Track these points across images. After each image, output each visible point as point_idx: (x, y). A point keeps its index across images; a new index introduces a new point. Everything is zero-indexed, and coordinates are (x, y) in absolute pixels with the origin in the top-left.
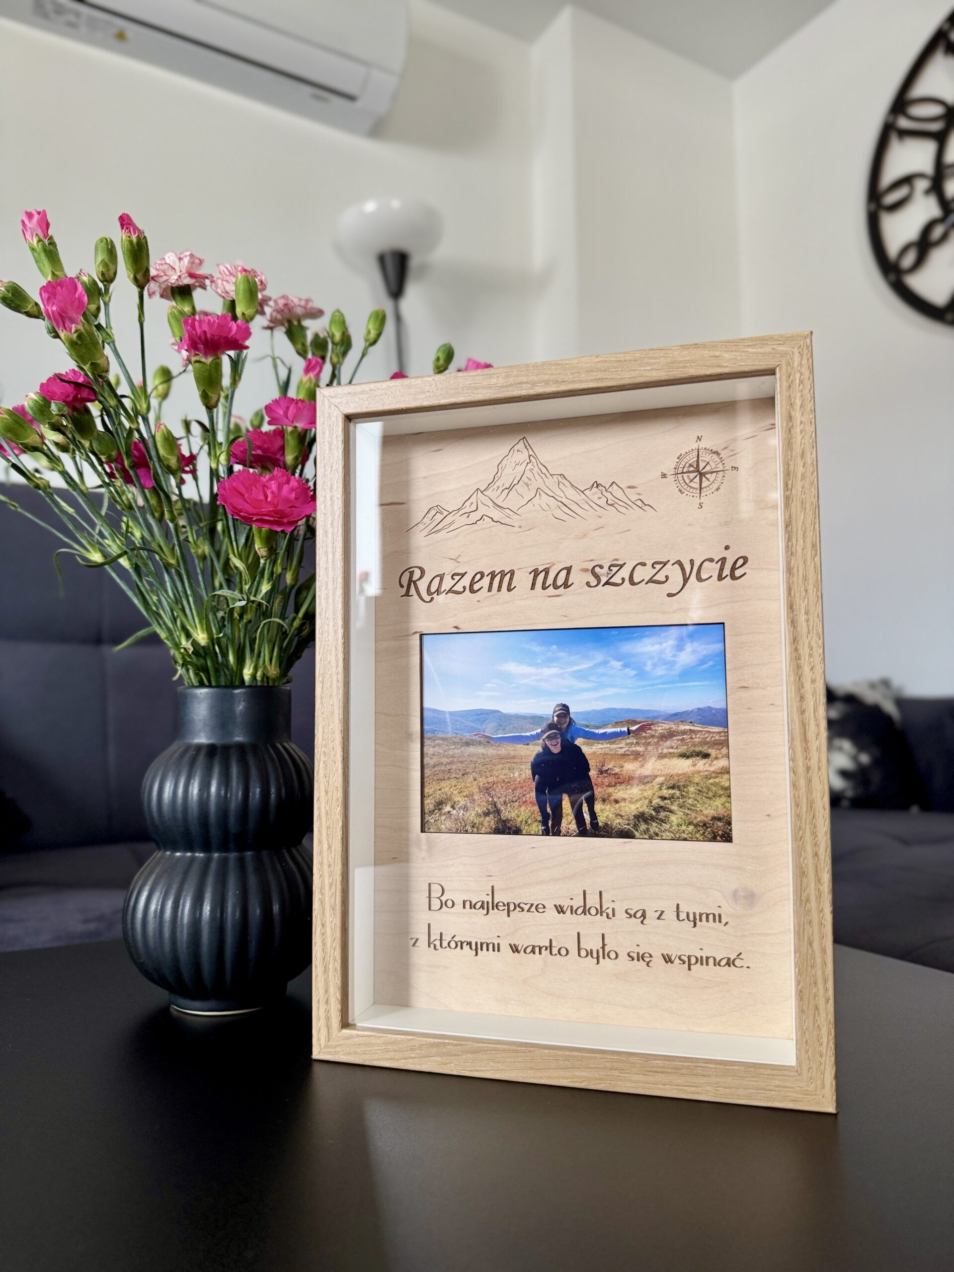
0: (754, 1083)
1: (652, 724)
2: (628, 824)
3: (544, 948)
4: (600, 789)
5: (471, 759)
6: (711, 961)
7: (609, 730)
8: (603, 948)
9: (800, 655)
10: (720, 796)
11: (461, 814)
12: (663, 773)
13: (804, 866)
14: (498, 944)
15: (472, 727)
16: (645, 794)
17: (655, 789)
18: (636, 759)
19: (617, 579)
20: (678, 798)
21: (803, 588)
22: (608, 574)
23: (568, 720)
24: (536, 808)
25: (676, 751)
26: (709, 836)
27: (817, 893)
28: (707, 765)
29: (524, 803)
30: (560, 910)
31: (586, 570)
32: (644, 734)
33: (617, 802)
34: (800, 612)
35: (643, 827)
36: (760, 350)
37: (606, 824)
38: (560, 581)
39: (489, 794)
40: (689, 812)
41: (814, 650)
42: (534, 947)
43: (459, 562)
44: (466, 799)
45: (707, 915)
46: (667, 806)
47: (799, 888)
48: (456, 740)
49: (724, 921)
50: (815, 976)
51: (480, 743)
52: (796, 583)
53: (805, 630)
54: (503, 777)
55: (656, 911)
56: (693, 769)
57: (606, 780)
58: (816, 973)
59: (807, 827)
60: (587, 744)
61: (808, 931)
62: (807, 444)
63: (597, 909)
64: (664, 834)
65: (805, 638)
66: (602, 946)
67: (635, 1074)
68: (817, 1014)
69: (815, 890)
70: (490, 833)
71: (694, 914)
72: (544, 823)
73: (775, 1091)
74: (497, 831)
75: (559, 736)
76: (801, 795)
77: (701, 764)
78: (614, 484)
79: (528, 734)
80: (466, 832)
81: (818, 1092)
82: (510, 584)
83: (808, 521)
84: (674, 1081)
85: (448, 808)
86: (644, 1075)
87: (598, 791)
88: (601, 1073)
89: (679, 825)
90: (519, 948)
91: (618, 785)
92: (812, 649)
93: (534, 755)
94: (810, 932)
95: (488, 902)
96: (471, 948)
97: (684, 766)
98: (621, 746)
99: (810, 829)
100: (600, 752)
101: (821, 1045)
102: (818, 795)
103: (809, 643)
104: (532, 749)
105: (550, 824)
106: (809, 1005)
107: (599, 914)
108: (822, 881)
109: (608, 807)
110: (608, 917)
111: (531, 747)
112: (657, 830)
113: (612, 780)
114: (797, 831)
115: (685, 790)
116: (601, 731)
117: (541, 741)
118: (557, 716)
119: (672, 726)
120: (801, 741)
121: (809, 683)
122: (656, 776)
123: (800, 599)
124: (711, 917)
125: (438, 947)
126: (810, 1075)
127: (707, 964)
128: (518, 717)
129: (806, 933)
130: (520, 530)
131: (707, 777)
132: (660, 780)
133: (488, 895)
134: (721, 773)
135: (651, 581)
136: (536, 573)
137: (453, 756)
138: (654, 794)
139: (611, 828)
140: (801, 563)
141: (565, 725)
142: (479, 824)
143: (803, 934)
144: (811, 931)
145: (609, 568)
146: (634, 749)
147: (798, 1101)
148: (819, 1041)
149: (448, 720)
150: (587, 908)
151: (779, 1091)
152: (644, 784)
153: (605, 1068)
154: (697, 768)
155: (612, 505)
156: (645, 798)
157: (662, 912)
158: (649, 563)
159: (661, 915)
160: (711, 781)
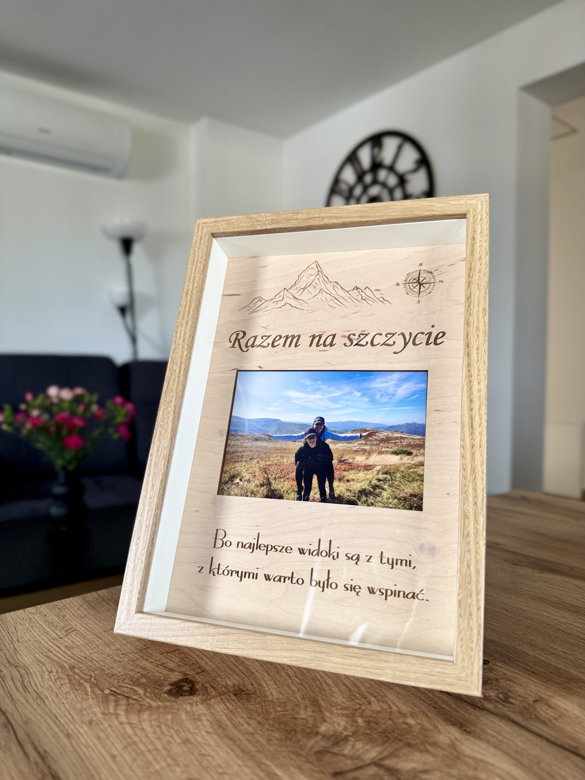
0: (422, 669)
1: (376, 432)
2: (354, 496)
3: (288, 578)
4: (338, 472)
5: (257, 449)
6: (402, 594)
7: (349, 435)
8: (328, 580)
9: (471, 374)
10: (417, 481)
11: (245, 485)
12: (380, 464)
13: (467, 511)
14: (257, 574)
15: (261, 429)
16: (367, 477)
17: (374, 474)
18: (364, 454)
19: (363, 342)
20: (389, 480)
21: (476, 334)
22: (358, 339)
23: (323, 427)
24: (295, 483)
25: (390, 450)
26: (407, 507)
27: (475, 530)
28: (410, 460)
29: (287, 479)
30: (302, 551)
31: (344, 336)
32: (371, 438)
33: (348, 481)
34: (473, 348)
35: (364, 498)
36: (458, 203)
37: (340, 496)
38: (328, 342)
39: (266, 472)
40: (395, 490)
41: (481, 371)
42: (281, 577)
43: (267, 329)
44: (250, 475)
45: (402, 561)
46: (381, 485)
47: (462, 527)
48: (249, 437)
49: (413, 565)
50: (471, 590)
51: (265, 440)
52: (471, 331)
53: (476, 359)
54: (276, 461)
55: (366, 556)
56: (400, 462)
57: (343, 467)
58: (471, 588)
59: (471, 484)
60: (333, 443)
61: (467, 558)
62: (483, 253)
63: (327, 552)
64: (377, 504)
65: (476, 364)
66: (327, 579)
67: (336, 657)
68: (470, 618)
69: (474, 528)
70: (263, 497)
71: (393, 559)
72: (299, 493)
73: (436, 676)
74: (267, 497)
75: (316, 437)
76: (467, 463)
77: (406, 459)
78: (367, 289)
79: (296, 435)
80: (247, 496)
81: (468, 679)
82: (297, 343)
83: (482, 296)
84: (364, 665)
85: (237, 480)
86: (343, 658)
87: (337, 474)
88: (312, 655)
89: (389, 498)
90: (271, 577)
91: (350, 470)
92: (479, 371)
93: (298, 448)
94: (469, 558)
95: (254, 544)
96: (238, 576)
97: (394, 460)
98: (355, 445)
99: (472, 486)
100: (341, 448)
101: (472, 642)
102: (479, 463)
103: (478, 367)
104: (297, 445)
105: (302, 494)
106: (465, 611)
107: (328, 556)
108: (479, 522)
109: (342, 484)
110: (333, 558)
111: (297, 443)
112: (373, 501)
113: (347, 467)
114: (463, 487)
115: (394, 475)
116: (343, 435)
117: (304, 440)
118: (316, 424)
119: (389, 434)
120: (469, 427)
121: (477, 392)
122: (376, 466)
123: (474, 341)
124: (404, 562)
125: (216, 573)
126: (463, 665)
127: (399, 596)
128: (291, 424)
129: (466, 559)
130: (307, 312)
131: (409, 468)
132: (378, 468)
133: (255, 539)
134: (419, 465)
135: (384, 344)
136: (314, 337)
137: (246, 447)
138: (373, 477)
139: (343, 498)
140: (476, 320)
141: (321, 431)
142: (256, 492)
143: (464, 559)
144: (470, 556)
145: (359, 336)
146: (363, 447)
147: (453, 685)
148: (471, 639)
149: (247, 424)
150: (320, 551)
151: (439, 676)
152: (367, 470)
153: (316, 652)
154: (403, 461)
155: (364, 300)
156: (367, 480)
157: (371, 557)
158: (384, 334)
159: (370, 559)
160: (412, 470)
